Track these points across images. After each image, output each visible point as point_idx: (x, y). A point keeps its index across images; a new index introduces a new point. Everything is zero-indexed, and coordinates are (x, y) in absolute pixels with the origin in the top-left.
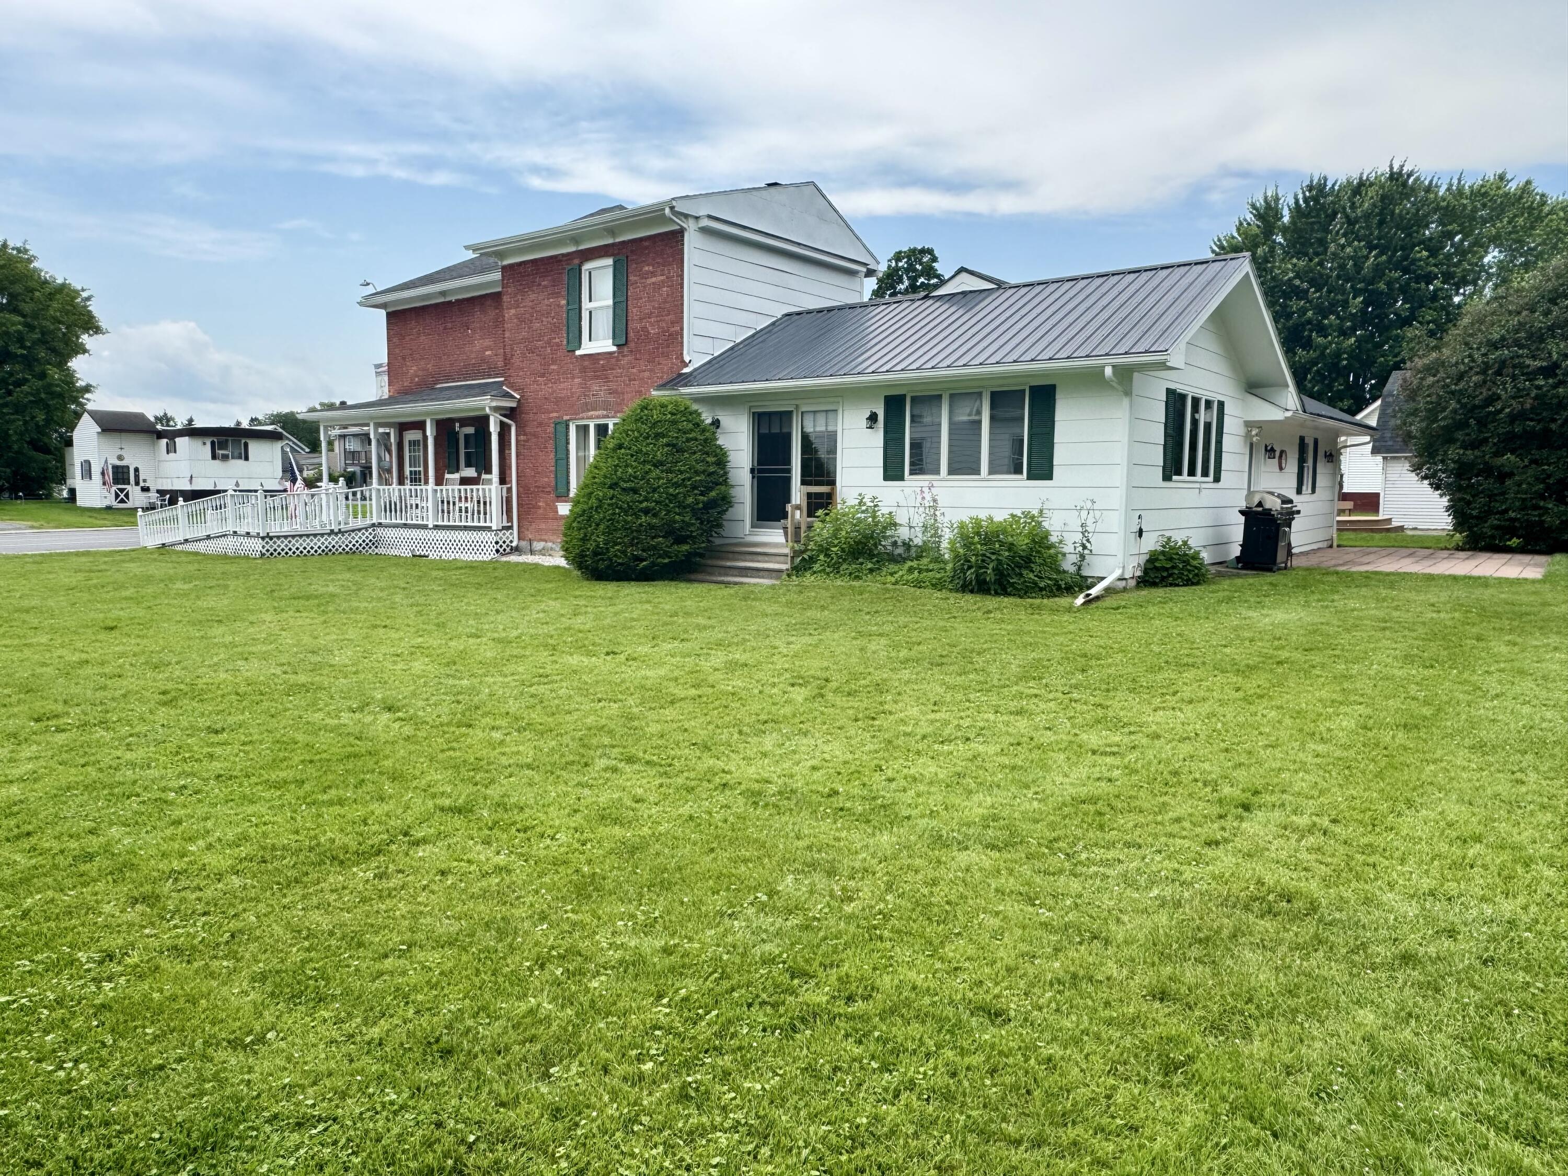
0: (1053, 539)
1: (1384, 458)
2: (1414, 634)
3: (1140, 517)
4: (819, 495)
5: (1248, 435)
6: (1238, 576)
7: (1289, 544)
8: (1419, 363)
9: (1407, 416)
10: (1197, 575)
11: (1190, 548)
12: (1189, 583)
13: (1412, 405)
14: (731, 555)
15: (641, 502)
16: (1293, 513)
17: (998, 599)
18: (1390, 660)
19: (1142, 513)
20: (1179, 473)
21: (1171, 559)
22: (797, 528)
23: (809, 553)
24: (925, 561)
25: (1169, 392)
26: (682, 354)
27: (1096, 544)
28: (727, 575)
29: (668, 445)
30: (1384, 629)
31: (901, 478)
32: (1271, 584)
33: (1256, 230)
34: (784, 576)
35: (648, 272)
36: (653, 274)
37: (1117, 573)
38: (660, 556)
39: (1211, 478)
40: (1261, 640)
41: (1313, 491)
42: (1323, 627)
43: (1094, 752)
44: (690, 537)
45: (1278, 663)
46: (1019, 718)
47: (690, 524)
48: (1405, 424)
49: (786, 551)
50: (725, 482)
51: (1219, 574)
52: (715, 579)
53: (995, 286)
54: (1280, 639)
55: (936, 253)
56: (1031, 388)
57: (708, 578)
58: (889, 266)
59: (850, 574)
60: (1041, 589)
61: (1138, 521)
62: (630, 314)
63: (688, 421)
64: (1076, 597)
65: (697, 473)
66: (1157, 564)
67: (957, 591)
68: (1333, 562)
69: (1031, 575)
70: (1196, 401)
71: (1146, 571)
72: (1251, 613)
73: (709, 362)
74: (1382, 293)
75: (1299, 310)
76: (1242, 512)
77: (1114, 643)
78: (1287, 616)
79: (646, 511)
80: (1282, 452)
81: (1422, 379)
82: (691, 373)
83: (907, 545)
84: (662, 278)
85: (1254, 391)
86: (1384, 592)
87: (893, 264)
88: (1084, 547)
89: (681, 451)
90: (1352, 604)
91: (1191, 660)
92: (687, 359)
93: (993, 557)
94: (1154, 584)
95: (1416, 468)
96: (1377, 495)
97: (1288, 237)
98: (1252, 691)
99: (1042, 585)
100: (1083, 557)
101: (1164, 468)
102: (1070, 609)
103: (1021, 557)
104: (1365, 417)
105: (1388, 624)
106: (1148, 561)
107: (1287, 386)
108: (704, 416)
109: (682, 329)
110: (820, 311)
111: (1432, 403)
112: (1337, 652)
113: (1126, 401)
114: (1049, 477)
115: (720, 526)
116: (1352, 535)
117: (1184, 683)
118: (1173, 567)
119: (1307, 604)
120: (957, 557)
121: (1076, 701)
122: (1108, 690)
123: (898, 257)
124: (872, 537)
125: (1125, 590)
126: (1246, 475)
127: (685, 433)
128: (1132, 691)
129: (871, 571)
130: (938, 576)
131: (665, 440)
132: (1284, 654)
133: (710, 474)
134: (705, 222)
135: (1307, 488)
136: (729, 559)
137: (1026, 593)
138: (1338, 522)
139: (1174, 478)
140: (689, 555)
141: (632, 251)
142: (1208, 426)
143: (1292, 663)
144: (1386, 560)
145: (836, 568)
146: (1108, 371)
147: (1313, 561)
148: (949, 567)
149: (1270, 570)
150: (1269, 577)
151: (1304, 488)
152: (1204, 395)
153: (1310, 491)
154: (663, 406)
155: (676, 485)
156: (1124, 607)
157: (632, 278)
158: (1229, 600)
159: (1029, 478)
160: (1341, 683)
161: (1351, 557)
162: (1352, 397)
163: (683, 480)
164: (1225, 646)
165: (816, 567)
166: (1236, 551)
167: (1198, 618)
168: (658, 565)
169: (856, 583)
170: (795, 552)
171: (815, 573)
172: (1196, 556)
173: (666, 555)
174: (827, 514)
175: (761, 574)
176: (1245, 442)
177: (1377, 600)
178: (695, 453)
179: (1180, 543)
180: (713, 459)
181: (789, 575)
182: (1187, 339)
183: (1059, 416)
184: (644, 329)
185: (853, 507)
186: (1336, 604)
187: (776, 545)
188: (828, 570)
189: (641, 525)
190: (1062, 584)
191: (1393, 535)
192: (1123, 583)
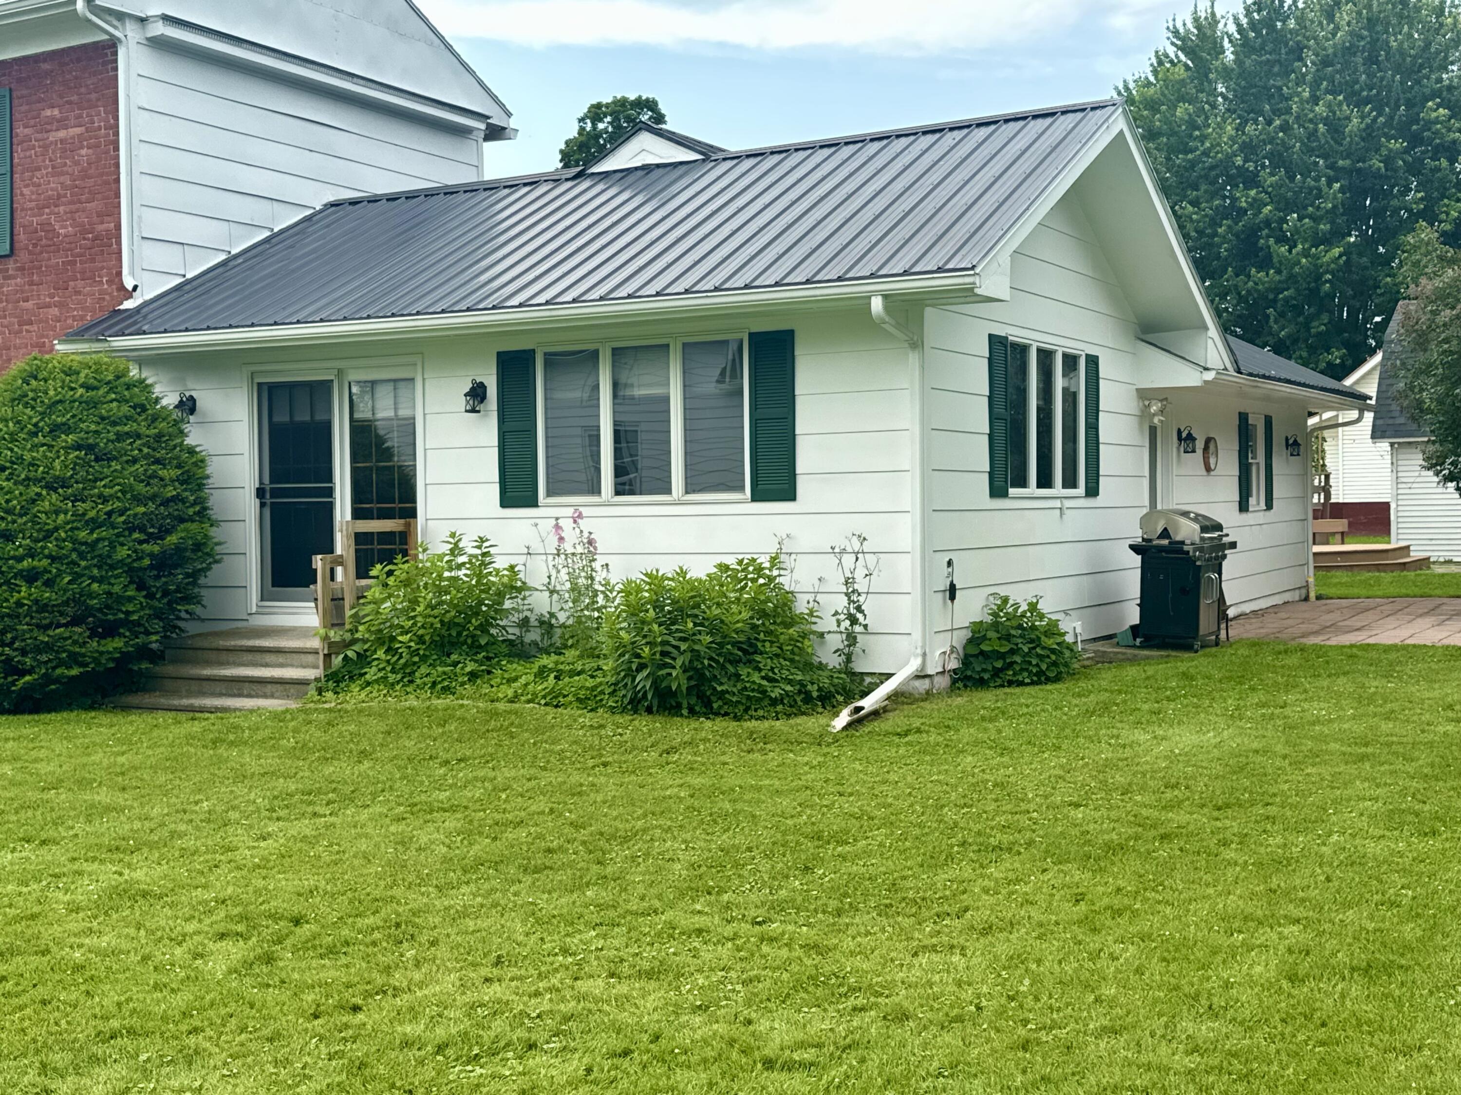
0: (801, 606)
1: (1392, 445)
2: (1410, 768)
3: (950, 563)
4: (386, 537)
5: (1144, 414)
6: (1133, 660)
7: (1221, 599)
8: (1427, 286)
9: (1416, 376)
10: (1055, 664)
11: (1042, 616)
12: (1041, 678)
13: (1422, 357)
14: (213, 656)
15: (19, 559)
16: (1223, 547)
17: (694, 724)
18: (1364, 822)
19: (953, 556)
20: (1022, 482)
21: (1008, 637)
22: (337, 600)
23: (357, 647)
24: (571, 654)
25: (995, 341)
26: (120, 274)
27: (874, 614)
28: (202, 694)
29: (78, 447)
30: (1363, 758)
31: (532, 502)
32: (1186, 676)
33: (1180, 72)
34: (312, 692)
35: (51, 120)
36: (62, 123)
37: (914, 665)
38: (61, 663)
39: (1081, 490)
40: (1143, 789)
41: (1269, 506)
42: (1259, 759)
43: (769, 1064)
44: (125, 622)
45: (1164, 837)
46: (653, 984)
47: (120, 599)
48: (1412, 389)
49: (315, 643)
50: (203, 514)
51: (1103, 659)
52: (176, 702)
53: (700, 157)
54: (1176, 786)
55: (663, 108)
56: (751, 335)
57: (163, 701)
58: (582, 130)
59: (434, 684)
60: (774, 702)
61: (946, 570)
62: (18, 198)
63: (120, 401)
64: (836, 714)
65: (138, 500)
66: (985, 647)
67: (624, 710)
68: (1304, 627)
69: (756, 677)
70: (1045, 356)
71: (966, 661)
72: (1141, 736)
73: (177, 288)
74: (1377, 175)
75: (1251, 205)
76: (1134, 548)
77: (879, 806)
78: (1195, 739)
79: (31, 577)
80: (1208, 441)
81: (1435, 313)
82: (138, 310)
83: (547, 625)
84: (78, 130)
85: (1150, 337)
86: (1374, 684)
87: (589, 126)
88: (854, 621)
89: (103, 458)
90: (1317, 709)
91: (1006, 839)
92: (129, 284)
93: (683, 646)
94: (981, 683)
95: (1434, 463)
96: (1386, 506)
97: (1232, 85)
98: (1106, 901)
99: (775, 693)
100: (852, 639)
101: (991, 474)
102: (820, 740)
103: (735, 644)
104: (1357, 382)
105: (1370, 750)
106: (970, 641)
107: (1206, 328)
108: (157, 390)
109: (118, 227)
110: (392, 198)
111: (1452, 353)
112: (1272, 810)
113: (913, 358)
114: (790, 496)
115: (196, 600)
116: (1342, 577)
117: (986, 891)
118: (1012, 652)
119: (1236, 716)
120: (620, 648)
121: (772, 940)
122: (839, 913)
123: (596, 113)
124: (477, 614)
125: (928, 695)
126: (1146, 482)
127: (114, 424)
128: (884, 910)
129: (473, 676)
130: (590, 683)
131: (71, 438)
132: (1178, 817)
133: (166, 502)
134: (159, 29)
135: (1257, 501)
136: (208, 663)
137: (746, 710)
138: (1315, 554)
139: (1012, 491)
140: (124, 659)
141: (19, 80)
142: (1070, 397)
143: (1190, 835)
144: (1391, 622)
145: (408, 675)
146: (877, 305)
147: (1270, 626)
148: (608, 665)
149: (1189, 648)
150: (1185, 662)
151: (1252, 501)
152: (1061, 345)
153: (1263, 505)
154: (69, 372)
155: (94, 524)
156: (919, 731)
157: (20, 131)
158: (1105, 708)
159: (758, 496)
160: (1266, 879)
161: (1335, 616)
162: (1346, 344)
163: (109, 514)
164: (1077, 805)
165: (371, 673)
166: (1134, 616)
167: (1042, 749)
168: (57, 681)
169: (439, 703)
170: (331, 645)
171: (368, 684)
172: (1052, 630)
173: (74, 659)
174: (390, 573)
175: (269, 688)
176: (1141, 424)
177: (1359, 700)
178: (135, 461)
179: (1024, 607)
180: (174, 473)
181: (320, 691)
182: (1014, 245)
183: (801, 387)
184: (46, 227)
185: (441, 557)
186: (1288, 711)
187: (304, 632)
188: (392, 678)
189: (19, 604)
190: (814, 690)
191: (1411, 575)
192: (925, 684)
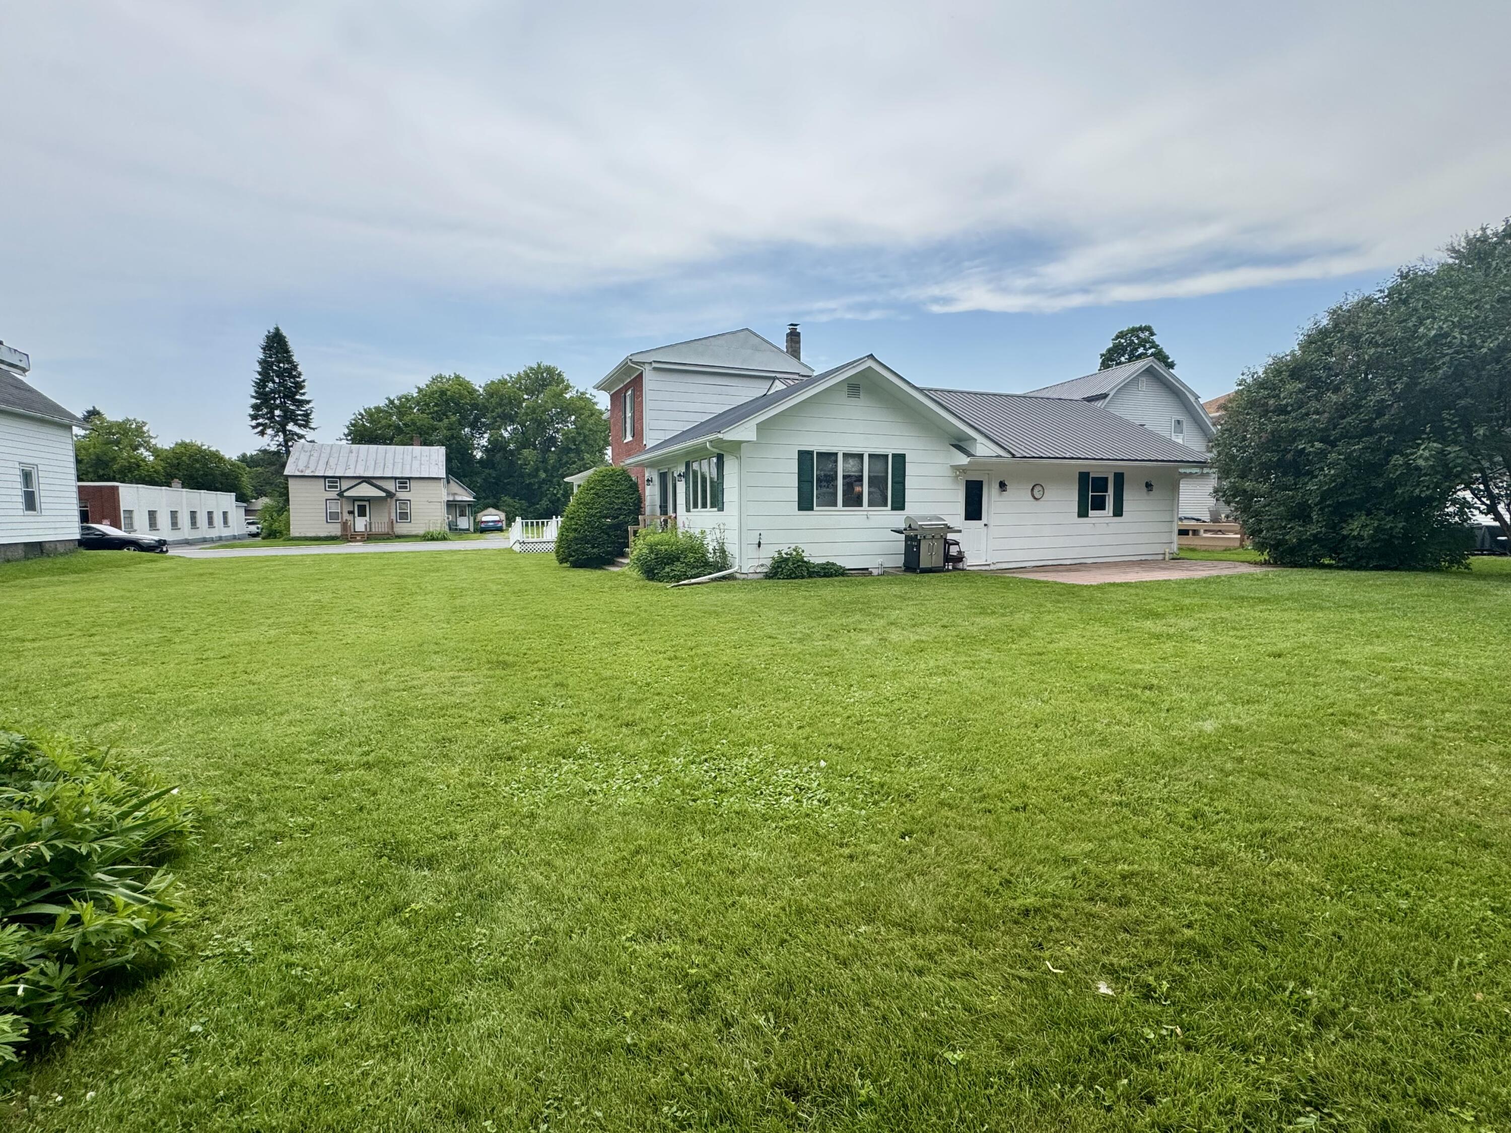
3: (760, 534)
5: (958, 476)
19: (763, 532)
25: (803, 452)
27: (727, 547)
36: (639, 396)
37: (734, 569)
39: (888, 508)
41: (1119, 515)
61: (758, 537)
80: (1035, 485)
85: (960, 444)
101: (799, 502)
107: (977, 439)
109: (643, 427)
113: (737, 462)
114: (723, 509)
126: (960, 504)
134: (655, 365)
139: (818, 508)
151: (1095, 512)
152: (866, 451)
153: (1110, 514)
157: (635, 399)
159: (719, 509)
176: (955, 480)
182: (760, 419)
192: (742, 576)
